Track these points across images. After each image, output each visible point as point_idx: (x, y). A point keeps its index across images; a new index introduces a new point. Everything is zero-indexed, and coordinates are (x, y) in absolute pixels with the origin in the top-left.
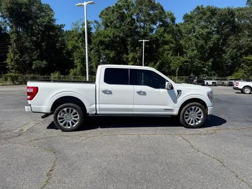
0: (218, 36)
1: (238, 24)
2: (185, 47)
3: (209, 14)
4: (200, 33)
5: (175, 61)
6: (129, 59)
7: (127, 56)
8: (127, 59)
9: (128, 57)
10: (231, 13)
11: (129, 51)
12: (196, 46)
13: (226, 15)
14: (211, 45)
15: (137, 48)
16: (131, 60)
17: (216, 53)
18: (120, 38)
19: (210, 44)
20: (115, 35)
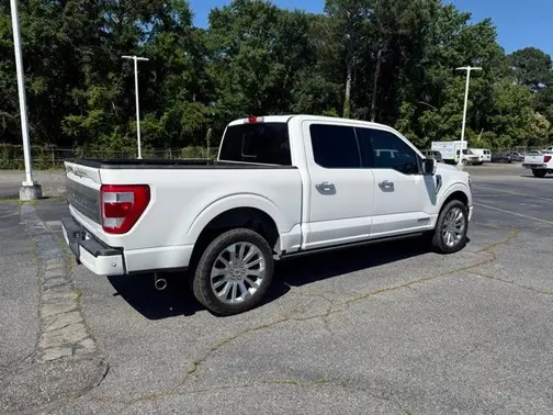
0: (281, 66)
1: (314, 47)
2: (218, 83)
3: (262, 17)
4: (250, 55)
5: (189, 112)
6: (91, 102)
7: (81, 92)
8: (84, 100)
9: (85, 95)
10: (302, 21)
11: (87, 81)
12: (242, 82)
13: (293, 25)
14: (271, 84)
15: (111, 75)
16: (96, 104)
17: (279, 101)
18: (57, 43)
19: (269, 81)
20: (43, 35)
